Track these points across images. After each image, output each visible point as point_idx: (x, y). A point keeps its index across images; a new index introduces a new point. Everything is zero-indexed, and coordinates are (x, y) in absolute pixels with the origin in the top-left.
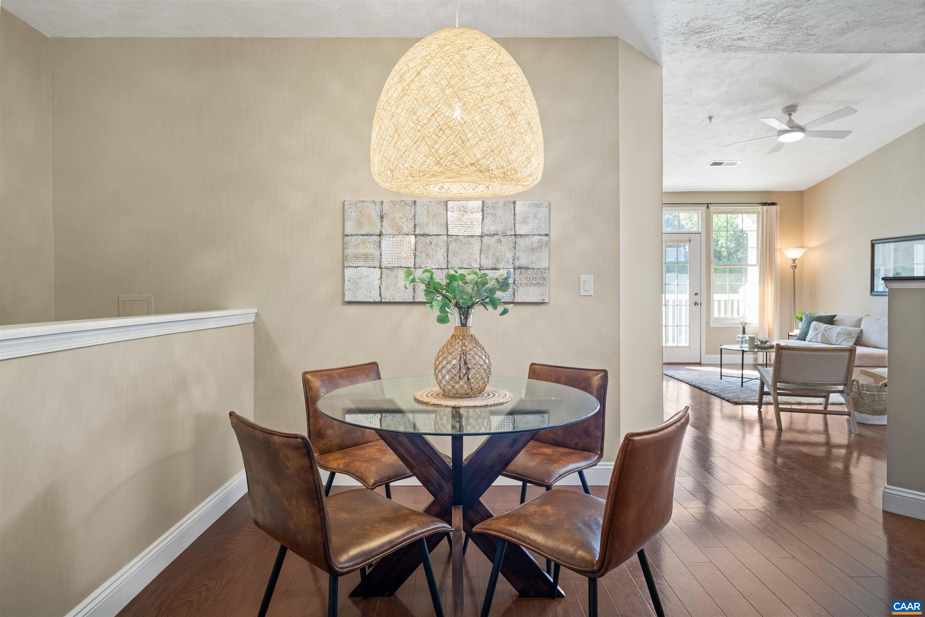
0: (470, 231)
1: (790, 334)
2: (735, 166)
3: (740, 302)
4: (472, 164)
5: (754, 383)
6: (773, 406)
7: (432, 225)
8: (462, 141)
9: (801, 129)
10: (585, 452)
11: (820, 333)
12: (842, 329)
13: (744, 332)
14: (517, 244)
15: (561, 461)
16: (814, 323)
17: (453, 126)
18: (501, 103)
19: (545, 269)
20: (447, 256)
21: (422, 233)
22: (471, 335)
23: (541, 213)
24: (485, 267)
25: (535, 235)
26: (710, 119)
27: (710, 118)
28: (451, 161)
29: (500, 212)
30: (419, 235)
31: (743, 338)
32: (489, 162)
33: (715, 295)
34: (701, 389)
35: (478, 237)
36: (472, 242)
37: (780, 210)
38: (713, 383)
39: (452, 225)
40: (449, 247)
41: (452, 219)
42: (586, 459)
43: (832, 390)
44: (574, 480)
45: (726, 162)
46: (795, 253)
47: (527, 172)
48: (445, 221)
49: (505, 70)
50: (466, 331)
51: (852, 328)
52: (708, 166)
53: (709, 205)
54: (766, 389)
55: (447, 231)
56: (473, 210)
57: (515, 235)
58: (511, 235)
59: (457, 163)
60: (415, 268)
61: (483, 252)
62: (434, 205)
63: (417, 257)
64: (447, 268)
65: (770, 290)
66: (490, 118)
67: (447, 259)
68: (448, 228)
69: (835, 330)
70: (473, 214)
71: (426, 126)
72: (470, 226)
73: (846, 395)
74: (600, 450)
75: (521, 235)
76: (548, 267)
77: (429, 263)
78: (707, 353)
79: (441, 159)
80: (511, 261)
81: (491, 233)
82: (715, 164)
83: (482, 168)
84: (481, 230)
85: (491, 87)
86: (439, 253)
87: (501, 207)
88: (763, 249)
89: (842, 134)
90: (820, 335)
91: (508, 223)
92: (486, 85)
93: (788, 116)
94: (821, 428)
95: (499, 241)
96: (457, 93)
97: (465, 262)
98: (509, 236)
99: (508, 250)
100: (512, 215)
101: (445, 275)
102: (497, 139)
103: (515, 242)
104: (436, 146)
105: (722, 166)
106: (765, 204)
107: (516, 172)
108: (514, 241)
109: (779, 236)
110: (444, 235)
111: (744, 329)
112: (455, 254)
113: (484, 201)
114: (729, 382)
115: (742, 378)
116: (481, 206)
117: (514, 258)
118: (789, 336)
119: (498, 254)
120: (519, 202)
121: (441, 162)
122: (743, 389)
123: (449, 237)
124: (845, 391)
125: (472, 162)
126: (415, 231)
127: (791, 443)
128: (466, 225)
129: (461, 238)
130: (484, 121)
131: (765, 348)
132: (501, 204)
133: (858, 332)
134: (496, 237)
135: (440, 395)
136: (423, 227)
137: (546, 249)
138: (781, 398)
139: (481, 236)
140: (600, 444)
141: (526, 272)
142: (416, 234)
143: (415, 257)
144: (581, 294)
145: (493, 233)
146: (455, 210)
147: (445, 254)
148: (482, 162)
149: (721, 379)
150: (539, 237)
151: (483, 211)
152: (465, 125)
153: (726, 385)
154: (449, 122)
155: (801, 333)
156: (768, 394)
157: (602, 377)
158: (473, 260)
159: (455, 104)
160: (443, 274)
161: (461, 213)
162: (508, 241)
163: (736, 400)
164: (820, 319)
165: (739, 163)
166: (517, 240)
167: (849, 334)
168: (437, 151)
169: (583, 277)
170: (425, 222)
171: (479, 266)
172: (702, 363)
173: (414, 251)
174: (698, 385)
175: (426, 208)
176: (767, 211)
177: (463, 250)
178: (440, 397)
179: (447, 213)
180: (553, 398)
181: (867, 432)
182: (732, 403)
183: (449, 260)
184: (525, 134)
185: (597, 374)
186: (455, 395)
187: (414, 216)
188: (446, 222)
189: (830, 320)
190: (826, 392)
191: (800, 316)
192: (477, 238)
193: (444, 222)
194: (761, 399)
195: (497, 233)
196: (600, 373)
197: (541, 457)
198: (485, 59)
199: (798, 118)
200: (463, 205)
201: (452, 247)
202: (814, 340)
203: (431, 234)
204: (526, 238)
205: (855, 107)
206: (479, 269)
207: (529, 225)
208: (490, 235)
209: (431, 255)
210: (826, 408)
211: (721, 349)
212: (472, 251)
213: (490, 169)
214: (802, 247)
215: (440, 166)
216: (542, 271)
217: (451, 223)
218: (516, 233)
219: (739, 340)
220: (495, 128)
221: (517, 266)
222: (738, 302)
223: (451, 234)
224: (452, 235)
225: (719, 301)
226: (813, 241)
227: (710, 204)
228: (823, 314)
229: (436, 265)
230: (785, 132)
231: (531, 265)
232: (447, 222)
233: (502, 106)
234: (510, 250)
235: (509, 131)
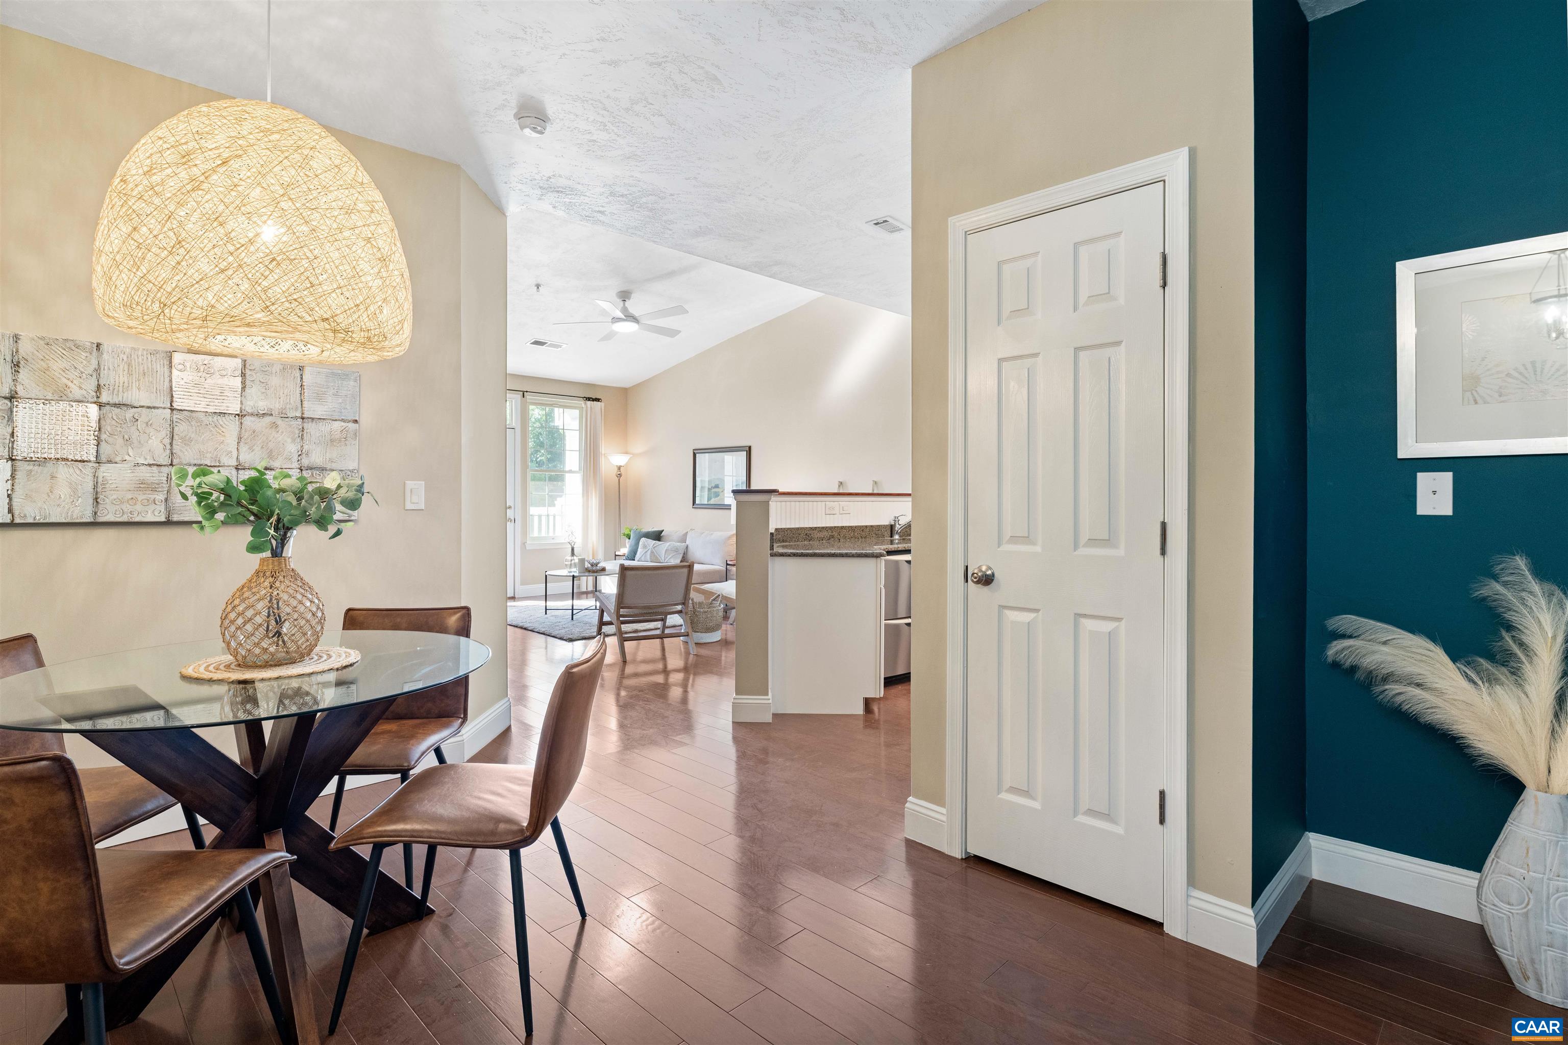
0: (219, 406)
1: (617, 554)
2: (559, 349)
3: (556, 517)
4: (325, 320)
5: (585, 614)
6: (616, 637)
7: (139, 389)
8: (311, 283)
9: (635, 319)
10: (443, 719)
11: (649, 551)
12: (670, 545)
13: (573, 554)
14: (305, 431)
15: (419, 735)
16: (643, 539)
17: (295, 259)
18: (368, 240)
19: (352, 471)
20: (171, 444)
21: (116, 400)
22: (293, 570)
23: (345, 389)
24: (247, 465)
25: (336, 420)
26: (538, 288)
27: (538, 286)
28: (290, 310)
29: (275, 381)
30: (108, 404)
31: (571, 560)
32: (351, 321)
33: (531, 508)
34: (525, 629)
35: (235, 417)
36: (222, 423)
37: (605, 407)
38: (538, 619)
39: (182, 393)
40: (176, 429)
41: (182, 382)
42: (446, 726)
43: (672, 611)
44: (430, 761)
45: (549, 342)
46: (619, 459)
47: (397, 340)
48: (167, 384)
49: (368, 194)
50: (283, 563)
51: (678, 544)
52: (528, 344)
53: (525, 393)
54: (606, 618)
55: (172, 402)
56: (224, 373)
57: (303, 418)
58: (296, 418)
59: (299, 315)
60: (99, 463)
61: (243, 440)
62: (142, 355)
63: (103, 444)
64: (171, 465)
65: (594, 502)
66: (353, 259)
67: (171, 450)
68: (172, 396)
69: (663, 546)
70: (225, 378)
71: (246, 248)
72: (219, 397)
73: (684, 615)
74: (462, 712)
75: (313, 419)
76: (357, 468)
77: (131, 454)
78: (523, 583)
79: (273, 304)
80: (296, 458)
81: (260, 411)
82: (537, 343)
83: (338, 326)
84: (239, 406)
85: (353, 214)
86: (153, 438)
87: (278, 372)
88: (587, 450)
89: (672, 333)
90: (649, 552)
91: (290, 398)
92: (346, 210)
93: (622, 302)
94: (658, 654)
95: (274, 426)
96: (301, 211)
97: (209, 455)
98: (292, 419)
99: (289, 440)
100: (298, 388)
101: (166, 475)
102: (363, 290)
103: (303, 428)
104: (265, 283)
105: (544, 347)
106: (589, 399)
107: (384, 339)
108: (301, 427)
109: (603, 438)
110: (164, 408)
111: (573, 549)
112: (187, 441)
113: (245, 361)
114: (556, 616)
115: (573, 609)
116: (240, 366)
117: (300, 453)
118: (616, 555)
119: (271, 445)
120: (309, 368)
121: (273, 308)
122: (574, 622)
123: (174, 412)
124: (683, 611)
125: (325, 316)
126: (98, 397)
127: (636, 675)
128: (211, 395)
129: (202, 416)
130: (344, 261)
131: (596, 571)
132: (277, 368)
133: (685, 547)
134: (268, 419)
135: (232, 666)
136: (118, 391)
137: (353, 443)
138: (625, 627)
139: (241, 416)
140: (463, 703)
141: (321, 474)
142: (100, 403)
143: (99, 443)
144: (407, 508)
145: (263, 412)
146: (188, 369)
147: (167, 441)
148: (339, 319)
149: (546, 614)
150: (343, 424)
151: (243, 375)
152: (315, 260)
153: (553, 620)
154: (287, 251)
155: (630, 552)
156: (610, 623)
157: (463, 616)
158: (225, 454)
159: (298, 227)
160: (163, 474)
161: (200, 374)
162: (290, 426)
163: (571, 637)
164: (648, 535)
165: (564, 346)
166: (306, 425)
167: (676, 550)
168: (265, 291)
169: (410, 484)
170: (121, 383)
171: (235, 464)
172: (516, 596)
173: (96, 433)
174: (521, 624)
175: (125, 359)
176: (591, 408)
177: (203, 437)
178: (233, 669)
179: (171, 372)
180: (418, 648)
181: (704, 652)
182: (565, 640)
183: (174, 451)
184: (398, 288)
185: (455, 613)
186: (267, 662)
187: (97, 370)
188: (168, 386)
189: (657, 536)
190: (661, 613)
191: (627, 532)
192: (232, 417)
193: (165, 387)
194: (600, 629)
195: (269, 413)
196: (460, 612)
197: (386, 736)
198: (340, 171)
199: (633, 306)
200: (205, 362)
201: (180, 429)
202: (643, 559)
203: (135, 405)
204: (321, 423)
205: (686, 307)
206: (236, 468)
207: (326, 405)
208: (257, 415)
209: (135, 441)
210: (663, 632)
211: (546, 576)
212: (222, 439)
213: (350, 330)
214: (626, 453)
215: (269, 313)
216: (347, 474)
217: (180, 389)
218: (305, 416)
219: (567, 563)
220: (361, 274)
221: (306, 466)
222: (554, 517)
223: (179, 408)
224: (181, 410)
225: (540, 516)
226: (638, 447)
227: (527, 392)
228: (650, 529)
229: (146, 459)
230: (619, 320)
231: (330, 464)
232: (171, 387)
233: (369, 245)
234: (293, 440)
235: (379, 282)
